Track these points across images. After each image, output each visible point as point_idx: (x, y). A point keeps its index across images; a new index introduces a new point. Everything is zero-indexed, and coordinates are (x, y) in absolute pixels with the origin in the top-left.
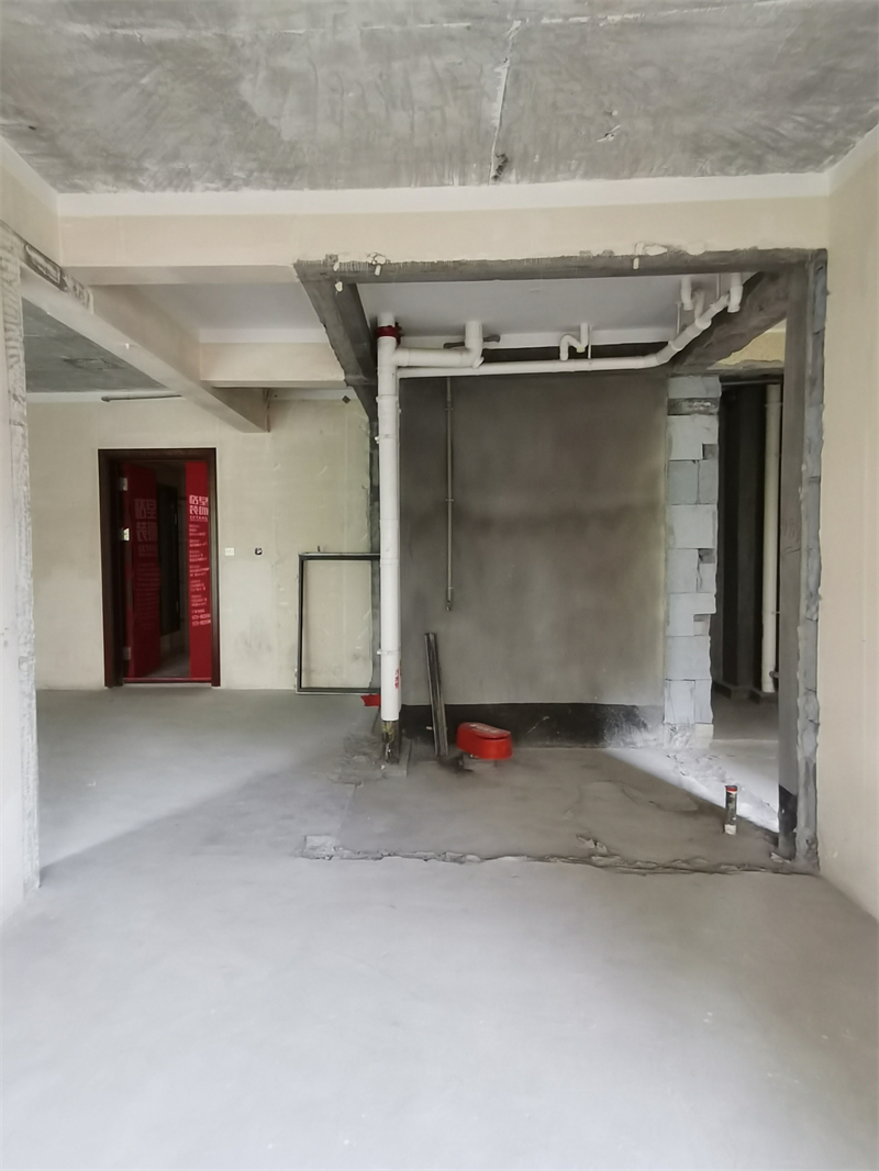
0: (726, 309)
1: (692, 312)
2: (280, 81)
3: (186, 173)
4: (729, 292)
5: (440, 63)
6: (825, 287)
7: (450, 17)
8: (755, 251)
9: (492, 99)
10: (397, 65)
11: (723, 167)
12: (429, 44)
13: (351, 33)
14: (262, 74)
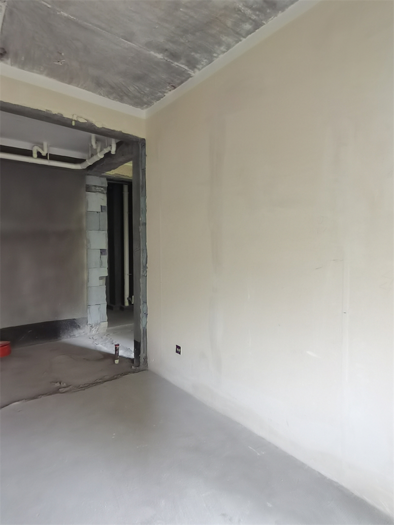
0: (110, 152)
1: (96, 150)
4: (111, 146)
6: (145, 153)
8: (121, 132)
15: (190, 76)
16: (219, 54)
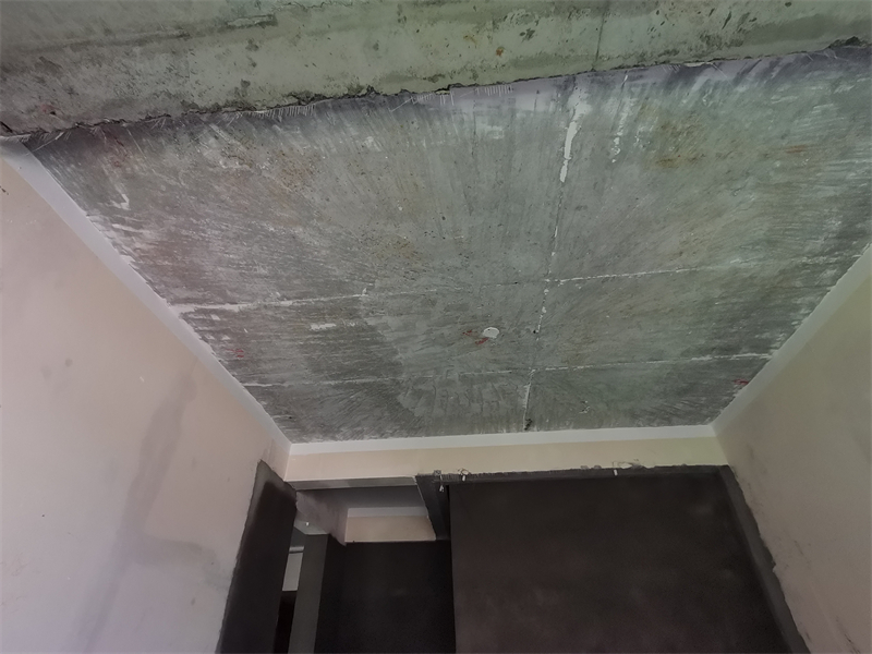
2: (418, 394)
3: (361, 432)
5: (496, 385)
7: (502, 369)
9: (523, 397)
10: (475, 387)
11: (650, 423)
12: (491, 378)
13: (455, 375)
14: (409, 392)
15: (766, 361)
16: (800, 320)
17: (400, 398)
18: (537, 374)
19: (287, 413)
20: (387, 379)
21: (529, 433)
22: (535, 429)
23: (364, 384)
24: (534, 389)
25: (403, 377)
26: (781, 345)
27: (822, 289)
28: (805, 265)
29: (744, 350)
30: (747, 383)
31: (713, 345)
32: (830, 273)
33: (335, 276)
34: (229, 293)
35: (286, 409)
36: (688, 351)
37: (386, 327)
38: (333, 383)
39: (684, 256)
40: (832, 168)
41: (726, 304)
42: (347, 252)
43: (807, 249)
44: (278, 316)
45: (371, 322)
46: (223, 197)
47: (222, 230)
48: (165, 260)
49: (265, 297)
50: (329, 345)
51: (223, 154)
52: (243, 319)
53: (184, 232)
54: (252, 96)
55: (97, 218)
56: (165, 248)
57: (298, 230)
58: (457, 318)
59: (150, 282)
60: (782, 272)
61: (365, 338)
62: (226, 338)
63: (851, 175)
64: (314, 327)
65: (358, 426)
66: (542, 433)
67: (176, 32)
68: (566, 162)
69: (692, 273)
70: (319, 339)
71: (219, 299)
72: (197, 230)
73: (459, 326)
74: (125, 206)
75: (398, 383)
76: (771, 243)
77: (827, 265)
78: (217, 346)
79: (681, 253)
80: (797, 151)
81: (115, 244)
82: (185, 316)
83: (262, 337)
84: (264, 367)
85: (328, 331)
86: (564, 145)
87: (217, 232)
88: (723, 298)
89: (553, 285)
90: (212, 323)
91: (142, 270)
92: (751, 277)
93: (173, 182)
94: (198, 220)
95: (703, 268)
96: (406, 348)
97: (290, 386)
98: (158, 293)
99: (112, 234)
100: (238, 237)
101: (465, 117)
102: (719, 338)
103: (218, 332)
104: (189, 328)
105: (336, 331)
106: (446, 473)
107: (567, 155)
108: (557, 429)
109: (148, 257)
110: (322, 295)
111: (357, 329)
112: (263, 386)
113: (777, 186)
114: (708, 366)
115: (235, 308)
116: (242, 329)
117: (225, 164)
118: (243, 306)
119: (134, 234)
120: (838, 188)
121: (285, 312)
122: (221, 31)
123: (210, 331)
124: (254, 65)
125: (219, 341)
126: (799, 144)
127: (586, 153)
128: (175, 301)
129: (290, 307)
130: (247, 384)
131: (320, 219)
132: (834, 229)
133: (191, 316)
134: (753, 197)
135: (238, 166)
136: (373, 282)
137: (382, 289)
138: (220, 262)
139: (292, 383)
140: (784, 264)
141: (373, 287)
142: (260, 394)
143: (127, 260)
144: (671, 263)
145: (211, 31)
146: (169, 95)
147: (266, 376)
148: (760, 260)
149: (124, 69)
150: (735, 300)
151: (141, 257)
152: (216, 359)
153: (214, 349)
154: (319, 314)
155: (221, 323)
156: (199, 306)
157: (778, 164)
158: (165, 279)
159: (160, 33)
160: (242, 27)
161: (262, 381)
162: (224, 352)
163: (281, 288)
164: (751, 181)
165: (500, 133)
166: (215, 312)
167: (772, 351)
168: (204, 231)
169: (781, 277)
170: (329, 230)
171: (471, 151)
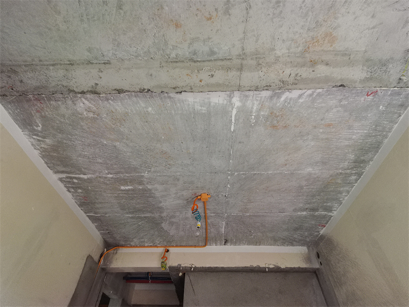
2: (172, 224)
5: (209, 221)
7: (211, 213)
9: (222, 228)
13: (189, 215)
14: (168, 222)
17: (163, 225)
18: (228, 217)
19: (107, 230)
20: (157, 215)
21: (226, 246)
22: (229, 244)
23: (145, 217)
24: (227, 224)
25: (164, 214)
26: (337, 209)
27: (351, 184)
28: (341, 173)
29: (320, 210)
30: (325, 226)
31: (306, 207)
32: (354, 177)
33: (134, 165)
34: (83, 169)
35: (106, 228)
36: (295, 209)
37: (157, 190)
38: (130, 216)
39: (287, 166)
40: (346, 133)
41: (309, 189)
42: (139, 154)
43: (341, 166)
44: (106, 181)
45: (149, 187)
46: (84, 127)
47: (83, 142)
48: (54, 153)
49: (100, 173)
50: (129, 197)
51: (86, 110)
52: (89, 182)
53: (65, 141)
54: (99, 89)
55: (26, 133)
56: (55, 148)
57: (117, 144)
58: (189, 187)
59: (46, 163)
60: (331, 176)
61: (146, 194)
62: (80, 191)
63: (354, 137)
64: (123, 188)
65: (142, 238)
66: (232, 246)
67: (69, 63)
68: (233, 124)
69: (292, 174)
70: (124, 193)
71: (78, 172)
72: (71, 141)
73: (191, 191)
74: (39, 129)
75: (162, 217)
76: (324, 163)
77: (351, 174)
78: (74, 195)
79: (286, 165)
80: (329, 125)
81: (32, 145)
82: (61, 180)
83: (97, 191)
84: (97, 206)
85: (129, 190)
86: (231, 117)
87: (80, 142)
88: (307, 186)
89: (232, 175)
90: (74, 183)
91: (43, 157)
92: (317, 177)
93: (62, 120)
94: (72, 136)
95: (296, 171)
96: (166, 200)
97: (109, 216)
98: (49, 168)
99: (32, 140)
100: (89, 145)
101: (190, 103)
102: (309, 204)
103: (76, 188)
104: (61, 185)
105: (133, 190)
106: (184, 266)
107: (233, 121)
108: (239, 245)
109: (46, 151)
110: (127, 173)
111: (142, 190)
112: (96, 215)
113: (322, 139)
114: (305, 217)
115: (85, 177)
116: (88, 187)
117: (87, 114)
118: (89, 176)
119: (41, 141)
120: (350, 142)
121: (109, 180)
122: (87, 64)
123: (72, 187)
124: (101, 78)
125: (76, 192)
126: (329, 123)
127: (241, 121)
128: (57, 172)
129: (112, 178)
130: (88, 214)
131: (127, 139)
132: (352, 158)
133: (64, 179)
134: (312, 143)
135: (92, 115)
136: (151, 169)
137: (155, 172)
138: (80, 155)
139: (110, 215)
140: (331, 172)
141: (150, 171)
142: (93, 219)
143: (37, 152)
144: (282, 169)
145: (83, 63)
146: (63, 86)
147: (98, 210)
148: (320, 170)
149: (45, 75)
150: (312, 187)
151: (43, 151)
152: (74, 201)
153: (73, 196)
154: (125, 182)
155: (78, 183)
156: (68, 175)
157: (321, 131)
158: (53, 161)
159: (62, 62)
160: (96, 63)
161: (95, 213)
162: (78, 198)
163: (108, 169)
164: (310, 137)
165: (205, 110)
166: (76, 178)
167: (333, 212)
168: (74, 141)
169: (331, 178)
170: (131, 144)
171: (193, 116)
